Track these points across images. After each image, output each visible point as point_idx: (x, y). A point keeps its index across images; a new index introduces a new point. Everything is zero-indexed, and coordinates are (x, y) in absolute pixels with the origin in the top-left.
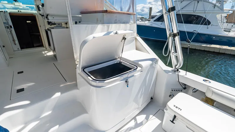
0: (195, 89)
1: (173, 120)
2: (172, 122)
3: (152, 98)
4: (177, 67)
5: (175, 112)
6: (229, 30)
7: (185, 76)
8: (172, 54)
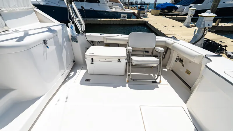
0: (98, 41)
1: (92, 62)
2: (92, 63)
3: (74, 61)
4: (82, 30)
5: (91, 56)
6: (111, 8)
7: (90, 35)
8: (76, 20)
